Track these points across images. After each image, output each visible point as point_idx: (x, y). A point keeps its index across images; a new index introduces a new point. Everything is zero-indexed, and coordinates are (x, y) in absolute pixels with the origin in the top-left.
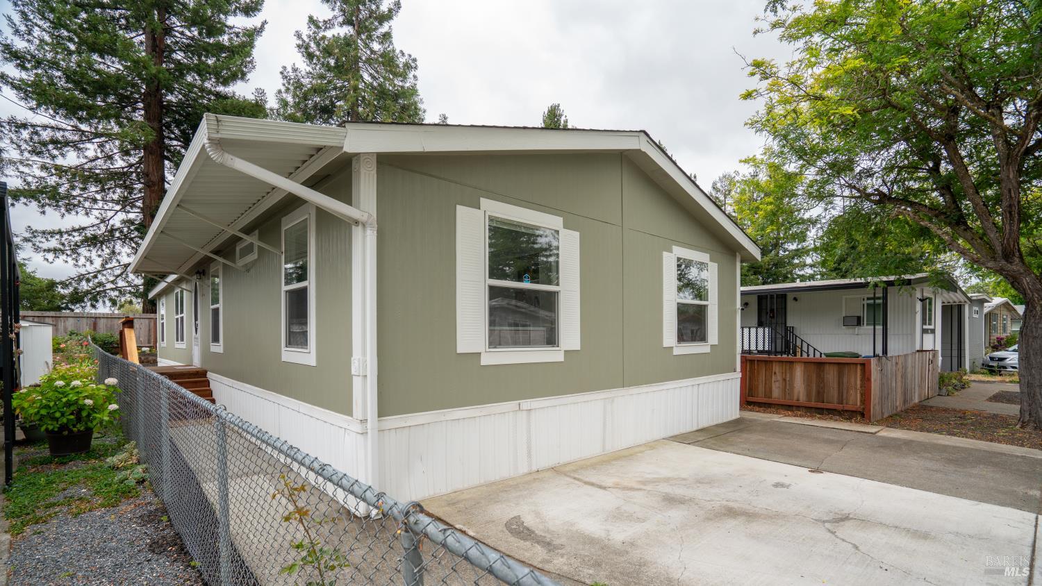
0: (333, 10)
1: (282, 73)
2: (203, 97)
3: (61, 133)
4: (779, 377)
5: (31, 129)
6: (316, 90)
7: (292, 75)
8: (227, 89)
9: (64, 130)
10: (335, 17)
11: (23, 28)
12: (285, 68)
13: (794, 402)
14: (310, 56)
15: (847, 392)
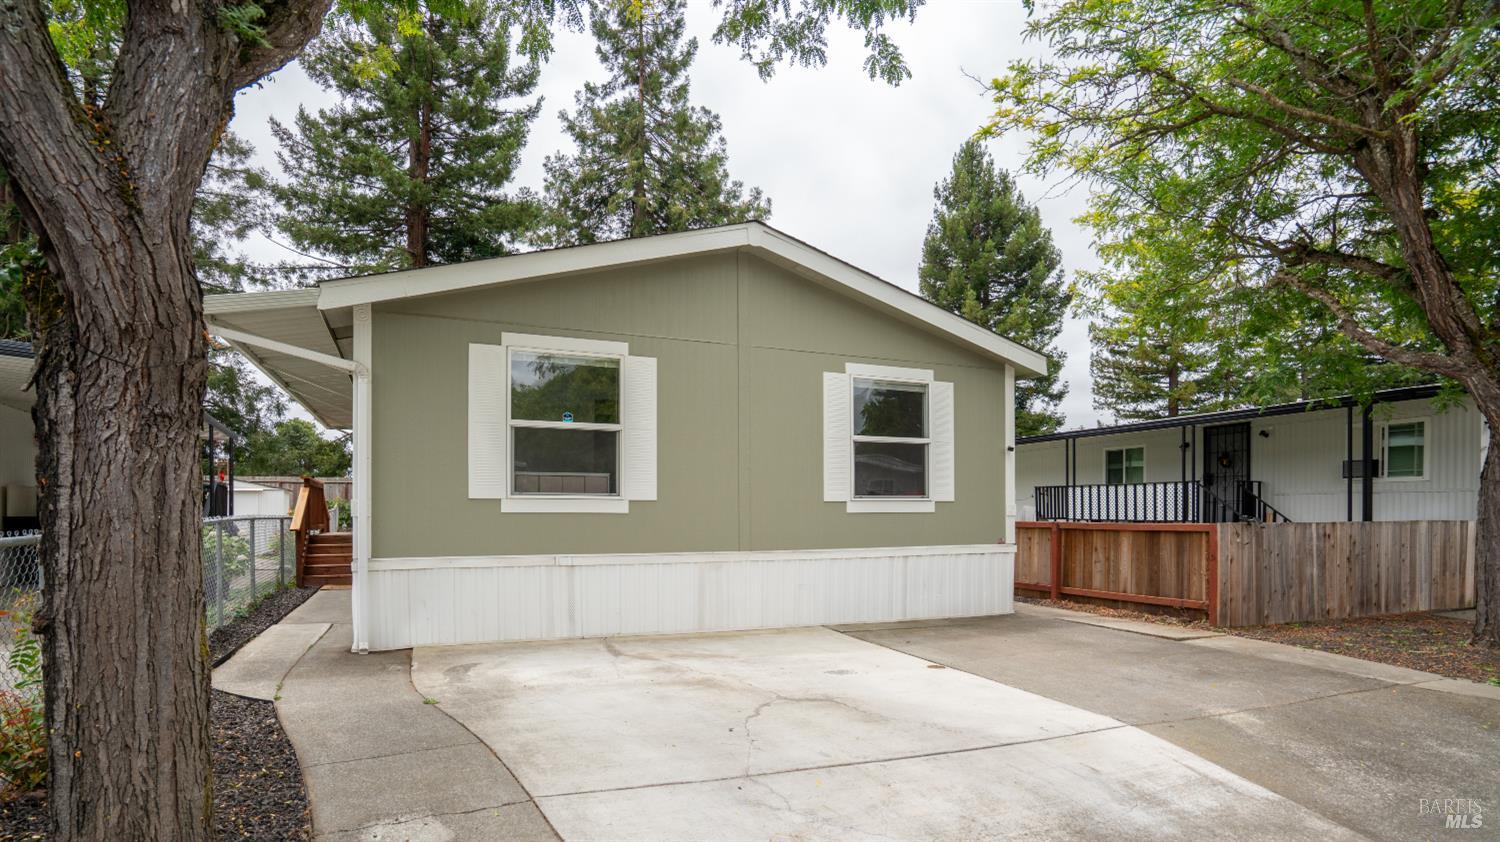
0: (612, 70)
1: (545, 165)
2: (473, 206)
3: (326, 272)
4: (1101, 556)
5: (299, 273)
6: (586, 181)
7: (557, 165)
8: (497, 193)
9: (328, 269)
10: (616, 78)
11: (292, 163)
12: (548, 158)
13: (1120, 595)
14: (581, 137)
15: (1189, 579)
